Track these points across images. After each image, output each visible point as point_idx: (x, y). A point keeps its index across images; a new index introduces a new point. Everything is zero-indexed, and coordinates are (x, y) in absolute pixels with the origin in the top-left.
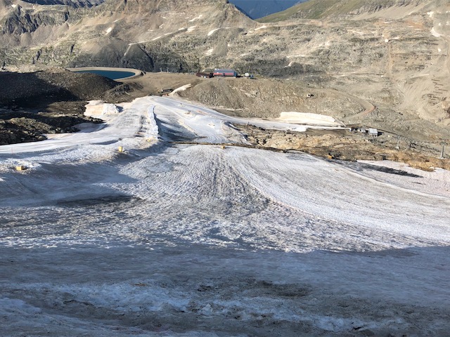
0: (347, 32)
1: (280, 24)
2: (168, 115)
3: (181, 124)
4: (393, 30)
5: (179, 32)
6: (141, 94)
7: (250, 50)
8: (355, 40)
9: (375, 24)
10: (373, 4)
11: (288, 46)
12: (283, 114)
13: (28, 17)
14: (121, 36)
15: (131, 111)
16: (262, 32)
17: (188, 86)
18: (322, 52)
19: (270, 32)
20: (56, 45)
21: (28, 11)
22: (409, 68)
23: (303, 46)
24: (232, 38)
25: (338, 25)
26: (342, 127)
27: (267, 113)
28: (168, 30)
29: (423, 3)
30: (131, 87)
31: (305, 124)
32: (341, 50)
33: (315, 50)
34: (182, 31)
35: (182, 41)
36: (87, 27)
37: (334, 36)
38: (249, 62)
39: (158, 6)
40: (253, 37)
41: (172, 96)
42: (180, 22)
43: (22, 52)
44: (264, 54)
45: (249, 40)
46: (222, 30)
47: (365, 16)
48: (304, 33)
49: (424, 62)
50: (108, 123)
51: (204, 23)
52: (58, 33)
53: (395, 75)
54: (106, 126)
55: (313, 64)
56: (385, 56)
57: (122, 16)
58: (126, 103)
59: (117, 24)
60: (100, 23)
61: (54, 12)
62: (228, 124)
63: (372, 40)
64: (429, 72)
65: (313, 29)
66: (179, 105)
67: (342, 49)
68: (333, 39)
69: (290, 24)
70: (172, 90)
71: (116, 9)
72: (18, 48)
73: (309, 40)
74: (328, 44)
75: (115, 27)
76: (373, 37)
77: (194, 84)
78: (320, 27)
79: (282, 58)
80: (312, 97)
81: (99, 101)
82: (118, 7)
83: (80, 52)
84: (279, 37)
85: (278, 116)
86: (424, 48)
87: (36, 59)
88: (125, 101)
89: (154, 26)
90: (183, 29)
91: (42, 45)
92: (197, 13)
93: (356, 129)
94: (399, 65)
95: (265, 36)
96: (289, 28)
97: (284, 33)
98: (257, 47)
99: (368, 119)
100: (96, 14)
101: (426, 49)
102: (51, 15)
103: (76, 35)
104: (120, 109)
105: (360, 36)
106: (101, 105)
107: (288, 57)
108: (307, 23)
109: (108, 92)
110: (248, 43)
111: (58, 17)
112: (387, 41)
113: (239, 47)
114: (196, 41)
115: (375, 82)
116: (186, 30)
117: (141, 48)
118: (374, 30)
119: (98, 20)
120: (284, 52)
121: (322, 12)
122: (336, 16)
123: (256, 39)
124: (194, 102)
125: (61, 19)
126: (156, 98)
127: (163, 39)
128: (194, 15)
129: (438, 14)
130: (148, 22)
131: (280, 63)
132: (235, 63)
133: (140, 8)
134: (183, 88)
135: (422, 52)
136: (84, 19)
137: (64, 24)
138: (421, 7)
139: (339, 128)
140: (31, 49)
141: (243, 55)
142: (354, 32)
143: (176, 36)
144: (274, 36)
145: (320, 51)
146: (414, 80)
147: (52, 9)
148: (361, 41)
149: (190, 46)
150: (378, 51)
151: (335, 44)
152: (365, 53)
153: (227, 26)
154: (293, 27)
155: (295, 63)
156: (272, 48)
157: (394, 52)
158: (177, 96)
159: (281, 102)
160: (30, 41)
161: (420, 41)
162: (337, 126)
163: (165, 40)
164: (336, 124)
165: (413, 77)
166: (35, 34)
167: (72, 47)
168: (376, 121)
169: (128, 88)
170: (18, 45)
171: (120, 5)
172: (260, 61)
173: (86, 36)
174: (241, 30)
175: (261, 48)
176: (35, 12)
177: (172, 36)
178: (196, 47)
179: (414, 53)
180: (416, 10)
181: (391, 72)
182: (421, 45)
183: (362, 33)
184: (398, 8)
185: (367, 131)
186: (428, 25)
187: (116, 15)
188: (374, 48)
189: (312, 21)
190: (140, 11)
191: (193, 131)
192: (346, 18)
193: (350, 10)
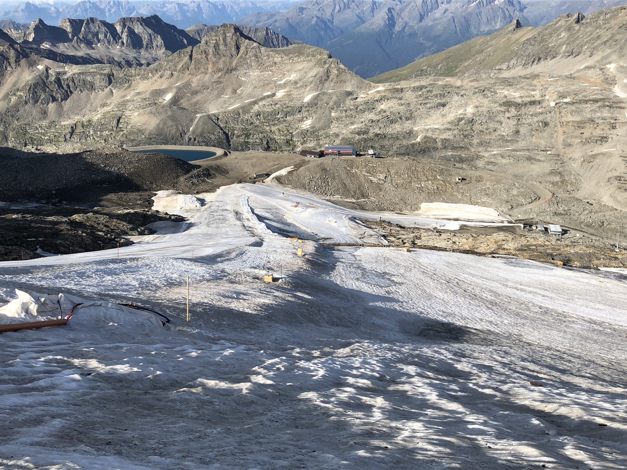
0: (496, 93)
1: (403, 84)
2: (269, 209)
3: (289, 221)
4: (561, 89)
5: (264, 98)
6: (226, 181)
7: (363, 120)
8: (508, 104)
9: (535, 82)
10: (528, 56)
11: (416, 114)
12: (424, 206)
13: (58, 81)
14: (184, 103)
15: (217, 204)
16: (378, 95)
17: (289, 169)
18: (463, 122)
19: (390, 95)
20: (96, 118)
21: (58, 74)
22: (587, 141)
23: (436, 114)
24: (338, 104)
25: (482, 84)
26: (509, 222)
27: (402, 204)
28: (249, 96)
29: (600, 53)
30: (212, 172)
31: (457, 220)
32: (490, 118)
33: (453, 118)
34: (268, 96)
35: (269, 109)
36: (139, 94)
37: (479, 99)
38: (362, 136)
39: (234, 63)
40: (366, 103)
41: (269, 183)
42: (266, 84)
43: (50, 127)
44: (381, 125)
45: (361, 107)
46: (324, 94)
47: (519, 71)
48: (436, 96)
49: (608, 132)
50: (192, 221)
51: (298, 85)
52: (98, 102)
53: (567, 150)
54: (191, 225)
55: (451, 137)
56: (552, 125)
57: (187, 77)
58: (208, 194)
59: (179, 88)
60: (156, 87)
61: (93, 74)
62: (353, 219)
63: (533, 103)
64: (615, 146)
65: (450, 89)
66: (281, 195)
67: (491, 116)
68: (477, 104)
69: (417, 84)
70: (268, 175)
71: (178, 69)
72: (45, 123)
73: (444, 105)
74: (470, 110)
75: (177, 93)
76: (533, 99)
77: (298, 166)
78: (458, 88)
79: (407, 130)
80: (464, 182)
81: (170, 191)
82: (180, 66)
83: (129, 127)
84: (403, 102)
85: (418, 208)
86: (606, 113)
87: (68, 136)
88: (207, 191)
89: (229, 91)
90: (269, 93)
91: (77, 118)
92: (288, 71)
93: (531, 226)
94: (572, 137)
95: (382, 101)
96: (415, 89)
97: (409, 96)
98: (372, 116)
99: (544, 211)
100: (150, 75)
101: (609, 115)
102: (89, 78)
103: (123, 104)
104: (202, 202)
105: (514, 98)
106: (174, 197)
107: (415, 129)
108: (440, 83)
109: (182, 179)
110: (359, 110)
111: (98, 81)
112: (553, 104)
113: (347, 116)
114: (288, 109)
115: (539, 161)
116: (274, 95)
117: (214, 120)
118: (533, 90)
119: (153, 84)
120: (410, 121)
121: (456, 67)
122: (478, 72)
123: (370, 106)
124: (299, 190)
125: (103, 84)
126: (248, 186)
127: (243, 108)
128: (284, 75)
129: (622, 67)
130: (222, 85)
131: (404, 137)
132: (343, 139)
133: (210, 66)
134: (283, 172)
135: (603, 119)
136: (134, 83)
137: (107, 90)
138: (597, 57)
139: (506, 224)
140: (62, 123)
141: (353, 127)
142: (506, 93)
143: (261, 103)
144: (396, 101)
145: (460, 120)
146: (594, 156)
147: (91, 70)
148: (518, 106)
149: (279, 116)
150: (541, 118)
151: (481, 109)
152: (524, 121)
153: (330, 88)
154: (421, 88)
155: (426, 137)
156: (392, 117)
157: (563, 119)
158: (275, 183)
159: (421, 189)
160: (60, 113)
161: (600, 104)
162: (502, 222)
163: (246, 109)
164: (501, 218)
165: (593, 153)
166: (67, 104)
167: (118, 121)
168: (556, 214)
169: (208, 173)
170: (45, 118)
171: (183, 62)
172: (377, 135)
173: (137, 105)
174: (349, 94)
175: (377, 118)
176: (68, 75)
177: (255, 103)
178: (288, 118)
179: (592, 121)
180: (590, 62)
181: (561, 147)
182: (603, 110)
183: (517, 95)
184: (565, 60)
185: (546, 229)
186: (610, 81)
187: (178, 76)
188: (536, 115)
189: (448, 79)
190: (210, 70)
191: (309, 231)
192: (492, 74)
193: (496, 64)
